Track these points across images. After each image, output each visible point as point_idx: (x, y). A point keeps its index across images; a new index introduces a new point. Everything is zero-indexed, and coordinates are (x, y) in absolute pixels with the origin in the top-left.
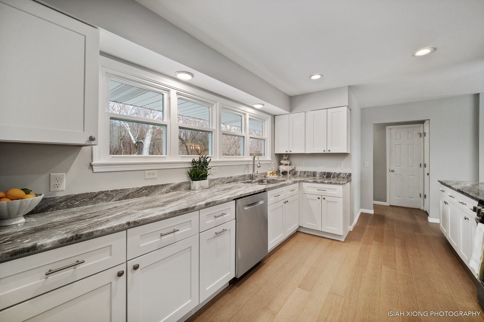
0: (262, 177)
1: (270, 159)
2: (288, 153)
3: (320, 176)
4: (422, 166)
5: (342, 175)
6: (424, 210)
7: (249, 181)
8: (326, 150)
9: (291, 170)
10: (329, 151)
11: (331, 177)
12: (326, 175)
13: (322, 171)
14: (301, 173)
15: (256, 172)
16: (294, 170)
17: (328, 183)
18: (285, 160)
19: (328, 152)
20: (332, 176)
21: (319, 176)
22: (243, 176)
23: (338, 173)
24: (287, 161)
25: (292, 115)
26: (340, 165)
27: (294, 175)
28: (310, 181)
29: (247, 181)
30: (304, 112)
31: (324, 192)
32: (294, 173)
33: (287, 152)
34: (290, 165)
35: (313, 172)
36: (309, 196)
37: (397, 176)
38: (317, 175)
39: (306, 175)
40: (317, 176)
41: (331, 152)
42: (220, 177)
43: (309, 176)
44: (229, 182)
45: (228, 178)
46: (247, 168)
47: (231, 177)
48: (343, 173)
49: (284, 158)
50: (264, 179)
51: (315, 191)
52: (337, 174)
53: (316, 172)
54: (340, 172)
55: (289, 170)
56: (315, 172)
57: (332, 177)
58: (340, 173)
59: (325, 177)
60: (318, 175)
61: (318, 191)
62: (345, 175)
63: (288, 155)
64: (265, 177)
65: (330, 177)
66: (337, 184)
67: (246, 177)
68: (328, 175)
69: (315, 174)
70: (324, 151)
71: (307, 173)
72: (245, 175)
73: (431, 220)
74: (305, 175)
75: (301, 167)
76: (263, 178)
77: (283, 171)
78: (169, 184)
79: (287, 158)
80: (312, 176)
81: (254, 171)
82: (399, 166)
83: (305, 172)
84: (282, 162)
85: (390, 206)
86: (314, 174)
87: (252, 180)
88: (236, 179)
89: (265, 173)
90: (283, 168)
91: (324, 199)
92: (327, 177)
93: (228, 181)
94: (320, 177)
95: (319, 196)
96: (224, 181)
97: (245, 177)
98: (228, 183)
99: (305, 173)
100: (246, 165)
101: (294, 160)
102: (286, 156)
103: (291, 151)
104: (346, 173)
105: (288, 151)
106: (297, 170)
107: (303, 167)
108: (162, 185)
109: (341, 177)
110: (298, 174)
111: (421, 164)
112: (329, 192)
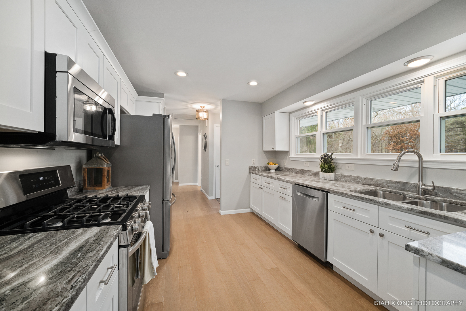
42: (353, 175)
44: (368, 185)
45: (365, 179)
47: (371, 179)
67: (408, 186)
78: (312, 171)
88: (382, 183)
93: (365, 182)
96: (359, 181)
97: (404, 186)
98: (365, 184)
108: (309, 171)
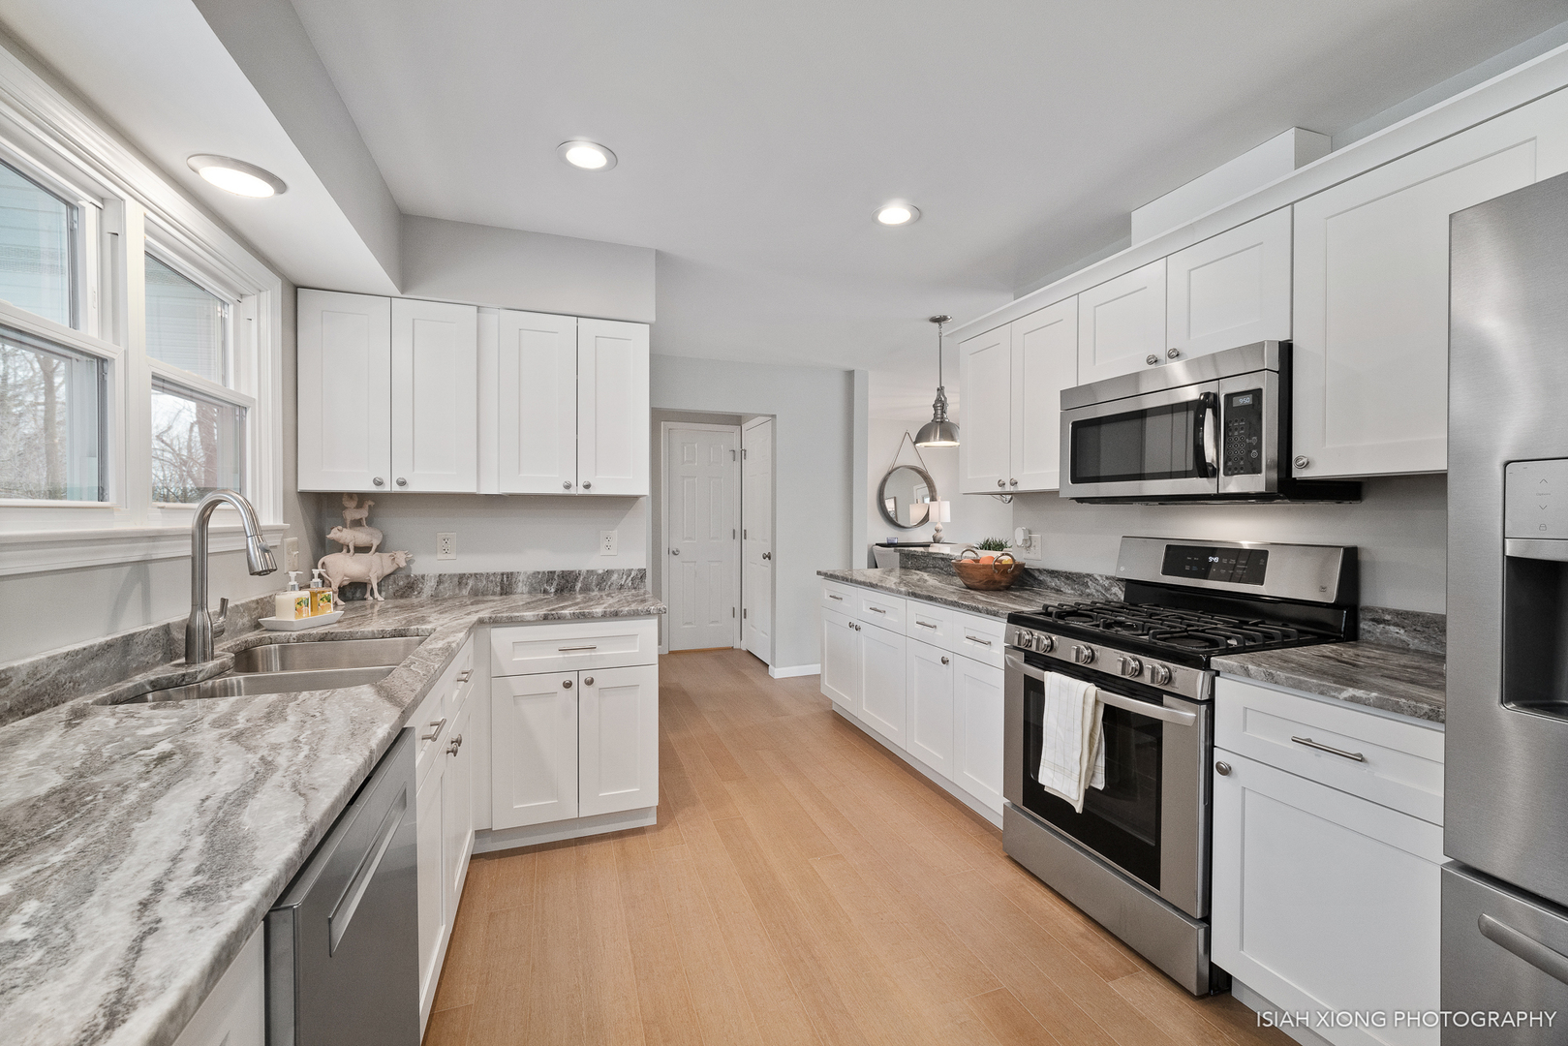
0: (242, 631)
1: (280, 523)
2: (386, 489)
3: (533, 590)
4: (738, 535)
5: (615, 577)
6: (740, 649)
7: (163, 671)
8: (574, 483)
9: (388, 571)
10: (587, 487)
11: (574, 591)
12: (555, 583)
13: (541, 570)
14: (440, 582)
15: (214, 606)
16: (402, 574)
17: (605, 616)
18: (357, 523)
19: (581, 491)
20: (579, 585)
21: (525, 589)
22: (109, 646)
23: (600, 572)
24: (367, 529)
25: (404, 307)
26: (606, 543)
27: (402, 597)
28: (529, 614)
29: (152, 676)
30: (476, 308)
31: (587, 653)
32: (403, 587)
33: (378, 483)
34: (379, 549)
35: (503, 574)
36: (518, 686)
37: (685, 565)
38: (520, 584)
39: (465, 592)
40: (519, 590)
41: (593, 491)
43: (483, 595)
46: (138, 588)
48: (618, 571)
49: (352, 514)
50: (260, 642)
51: (551, 657)
52: (598, 575)
53: (512, 573)
54: (610, 568)
55: (380, 572)
56: (510, 575)
57: (578, 588)
58: (609, 573)
59: (553, 590)
60: (521, 587)
61: (561, 655)
62: (625, 577)
63: (371, 503)
64: (257, 626)
65: (572, 589)
66: (639, 615)
67: (138, 649)
68: (565, 584)
69: (510, 584)
70: (568, 487)
71: (471, 583)
72: (128, 640)
73: (778, 672)
74: (460, 589)
75: (441, 556)
76: (251, 636)
77: (346, 583)
79: (363, 514)
80: (494, 594)
81: (199, 601)
82: (690, 538)
83: (461, 579)
84: (336, 534)
85: (670, 653)
86: (505, 584)
87: (189, 660)
89: (257, 602)
90: (343, 566)
91: (590, 682)
92: (560, 590)
94: (530, 593)
95: (567, 678)
97: (126, 653)
99: (460, 583)
100: (127, 569)
101: (402, 526)
102: (360, 506)
103: (402, 483)
104: (630, 571)
105: (387, 481)
106: (417, 570)
107: (449, 556)
109: (614, 586)
110: (428, 588)
111: (734, 531)
112: (607, 652)
